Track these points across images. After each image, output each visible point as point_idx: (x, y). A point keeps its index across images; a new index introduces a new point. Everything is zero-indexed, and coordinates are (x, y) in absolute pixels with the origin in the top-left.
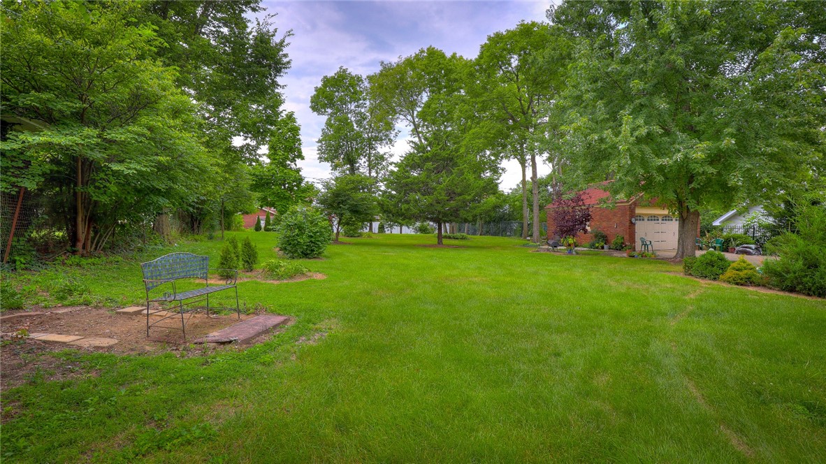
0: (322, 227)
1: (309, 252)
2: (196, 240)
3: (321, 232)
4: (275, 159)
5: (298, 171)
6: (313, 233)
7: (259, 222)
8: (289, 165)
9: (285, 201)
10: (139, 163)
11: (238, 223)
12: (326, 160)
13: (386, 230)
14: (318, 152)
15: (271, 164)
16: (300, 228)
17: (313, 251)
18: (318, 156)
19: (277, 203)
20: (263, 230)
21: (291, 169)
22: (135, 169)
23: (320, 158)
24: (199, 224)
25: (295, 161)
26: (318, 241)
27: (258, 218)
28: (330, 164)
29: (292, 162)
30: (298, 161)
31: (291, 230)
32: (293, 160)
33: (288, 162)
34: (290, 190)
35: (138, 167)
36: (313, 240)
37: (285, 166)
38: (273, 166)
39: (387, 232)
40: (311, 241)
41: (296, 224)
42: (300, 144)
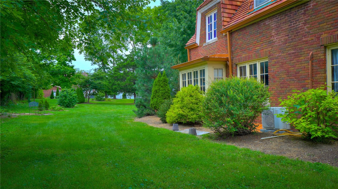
0: (74, 96)
1: (69, 105)
2: (24, 103)
3: (73, 98)
4: (60, 61)
5: (73, 67)
6: (70, 98)
7: (52, 94)
8: (68, 64)
9: (66, 83)
10: (18, 81)
11: (41, 94)
12: (89, 60)
13: (127, 97)
14: (84, 55)
15: (58, 64)
16: (65, 97)
17: (70, 105)
18: (85, 57)
19: (61, 84)
20: (55, 98)
21: (69, 66)
22: (17, 83)
23: (86, 58)
24: (23, 95)
25: (71, 61)
26: (72, 101)
27: (52, 91)
28: (91, 62)
29: (69, 62)
30: (73, 61)
31: (62, 97)
32: (70, 61)
33: (68, 62)
34: (68, 77)
35: (18, 82)
36: (70, 101)
37: (65, 65)
38: (59, 65)
39: (127, 98)
40: (69, 102)
41: (64, 95)
42: (73, 52)
